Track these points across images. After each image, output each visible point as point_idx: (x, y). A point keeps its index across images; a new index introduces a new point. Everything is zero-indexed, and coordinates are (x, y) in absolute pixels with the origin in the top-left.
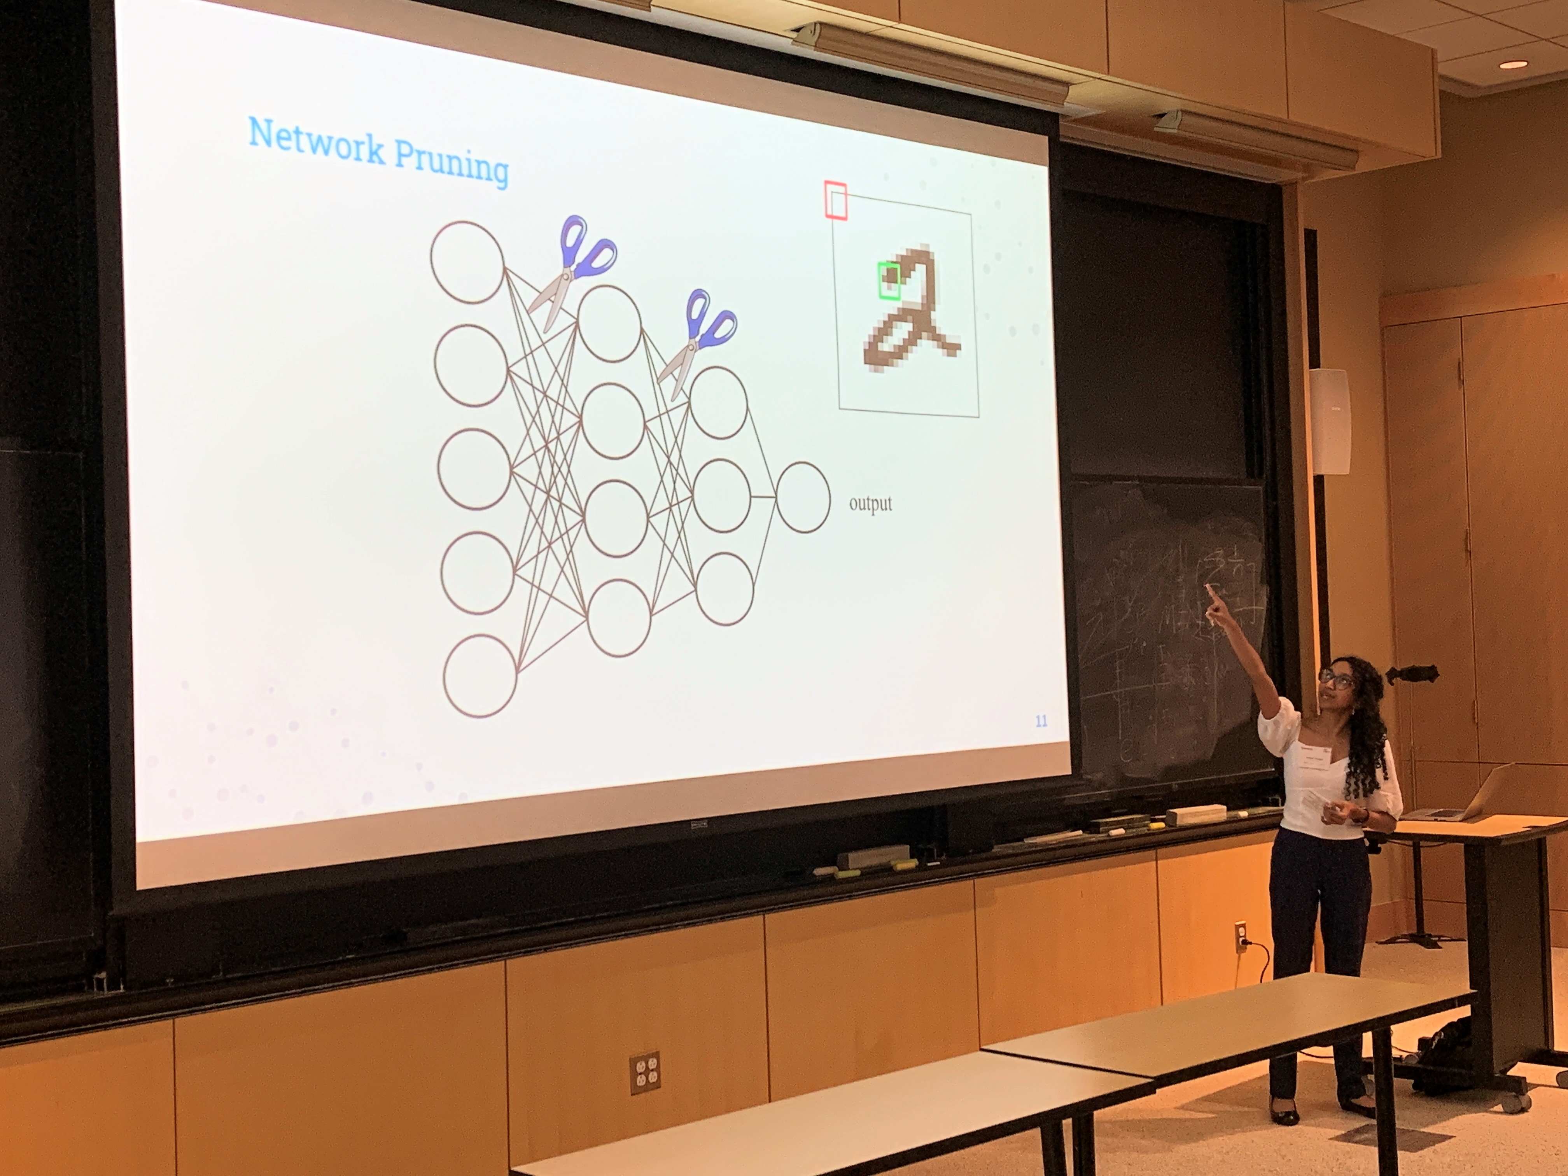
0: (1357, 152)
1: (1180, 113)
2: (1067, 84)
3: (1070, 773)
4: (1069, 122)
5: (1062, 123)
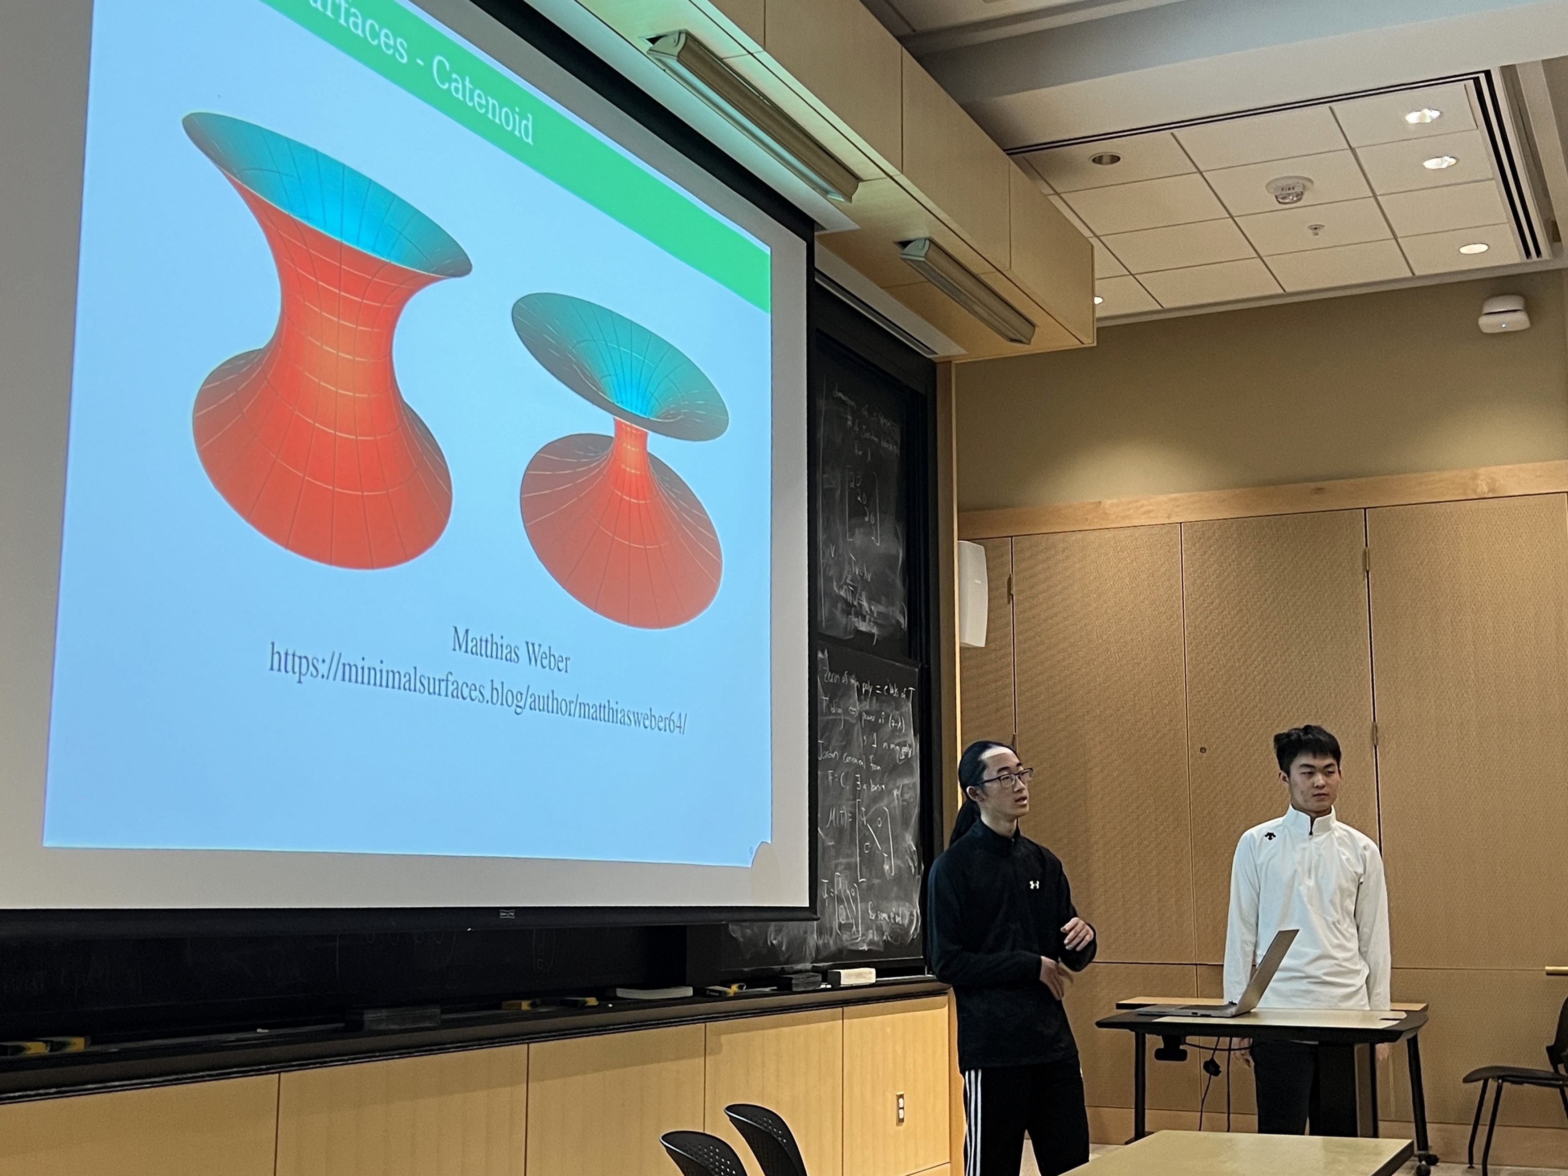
0: (1032, 325)
1: (927, 242)
2: (858, 179)
3: (808, 905)
4: (819, 236)
5: (816, 233)
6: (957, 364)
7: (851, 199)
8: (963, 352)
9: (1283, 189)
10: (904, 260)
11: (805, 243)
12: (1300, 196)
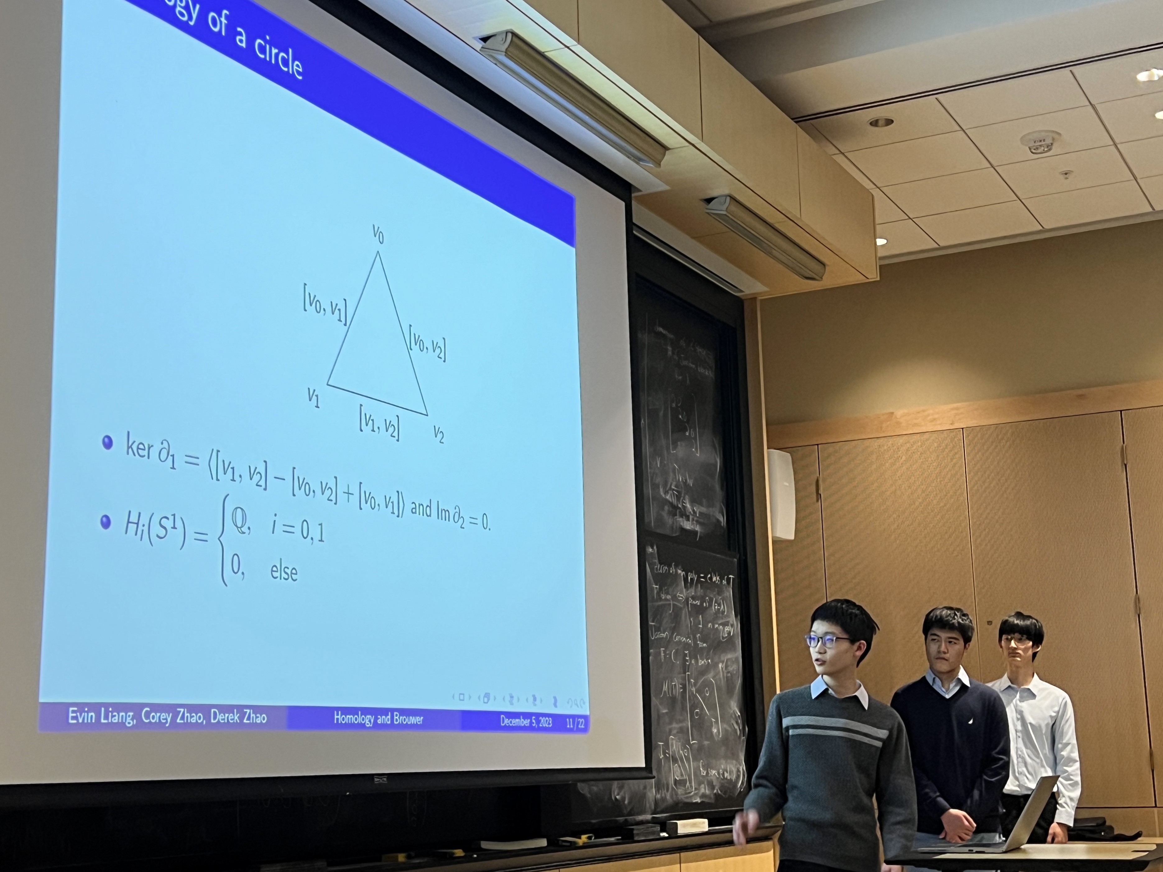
0: (824, 265)
1: (728, 199)
2: (665, 148)
4: (636, 197)
5: (633, 195)
6: (762, 300)
7: (660, 165)
8: (765, 289)
9: (1035, 142)
10: (708, 213)
11: (624, 203)
12: (1050, 147)
